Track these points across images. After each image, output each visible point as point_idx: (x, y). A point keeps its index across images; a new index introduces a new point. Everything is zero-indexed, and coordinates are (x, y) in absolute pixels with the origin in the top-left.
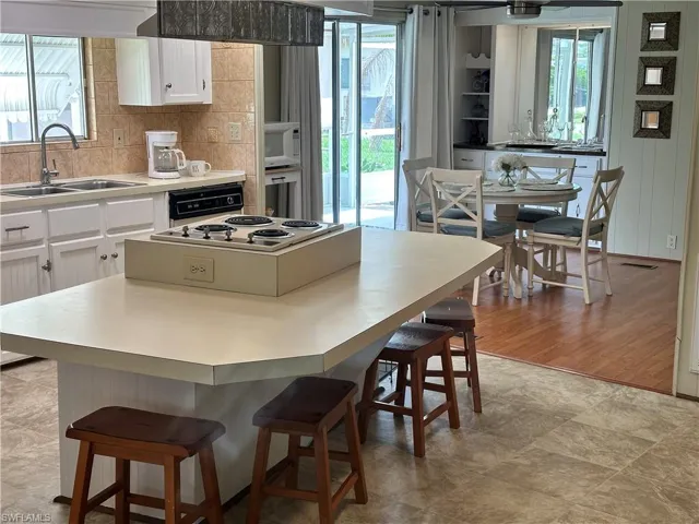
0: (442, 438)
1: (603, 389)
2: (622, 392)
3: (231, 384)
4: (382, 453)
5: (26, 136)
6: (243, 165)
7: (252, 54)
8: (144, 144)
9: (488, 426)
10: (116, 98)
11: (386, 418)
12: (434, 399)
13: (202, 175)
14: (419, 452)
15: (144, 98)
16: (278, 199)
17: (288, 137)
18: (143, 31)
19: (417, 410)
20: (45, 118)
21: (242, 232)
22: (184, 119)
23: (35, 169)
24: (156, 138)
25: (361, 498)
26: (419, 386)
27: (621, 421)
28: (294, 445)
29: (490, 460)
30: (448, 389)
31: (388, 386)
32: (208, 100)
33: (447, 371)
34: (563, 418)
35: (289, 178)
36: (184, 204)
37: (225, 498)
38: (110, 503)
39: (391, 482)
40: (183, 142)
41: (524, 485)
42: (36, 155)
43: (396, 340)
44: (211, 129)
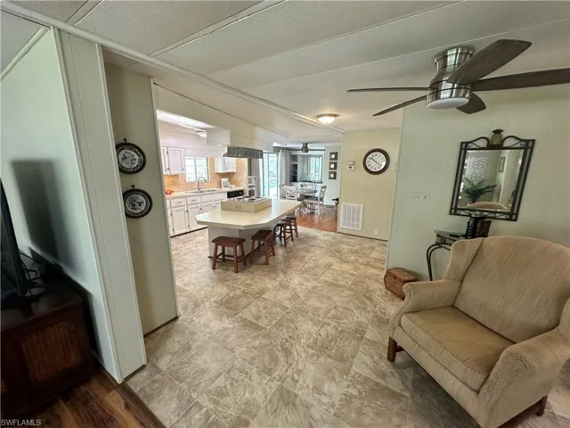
0: (290, 243)
1: (323, 232)
2: (326, 233)
3: (247, 230)
4: (277, 246)
5: (193, 180)
6: (244, 186)
7: (245, 161)
8: (221, 181)
9: (299, 240)
10: (214, 170)
11: (278, 239)
12: (288, 235)
13: (234, 188)
14: (285, 245)
15: (221, 171)
16: (251, 193)
17: (253, 180)
18: (224, 156)
19: (284, 237)
20: (199, 176)
21: (246, 199)
22: (229, 175)
23: (197, 187)
24: (223, 180)
25: (274, 254)
26: (285, 232)
27: (327, 238)
28: (259, 243)
29: (300, 246)
30: (291, 232)
31: (278, 233)
32: (235, 171)
33: (291, 229)
34: (315, 238)
35: (254, 188)
36: (230, 195)
37: (246, 254)
38: (221, 257)
39: (280, 252)
40: (229, 181)
41: (307, 251)
42: (196, 184)
43: (280, 222)
44: (235, 178)
